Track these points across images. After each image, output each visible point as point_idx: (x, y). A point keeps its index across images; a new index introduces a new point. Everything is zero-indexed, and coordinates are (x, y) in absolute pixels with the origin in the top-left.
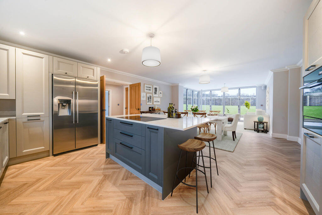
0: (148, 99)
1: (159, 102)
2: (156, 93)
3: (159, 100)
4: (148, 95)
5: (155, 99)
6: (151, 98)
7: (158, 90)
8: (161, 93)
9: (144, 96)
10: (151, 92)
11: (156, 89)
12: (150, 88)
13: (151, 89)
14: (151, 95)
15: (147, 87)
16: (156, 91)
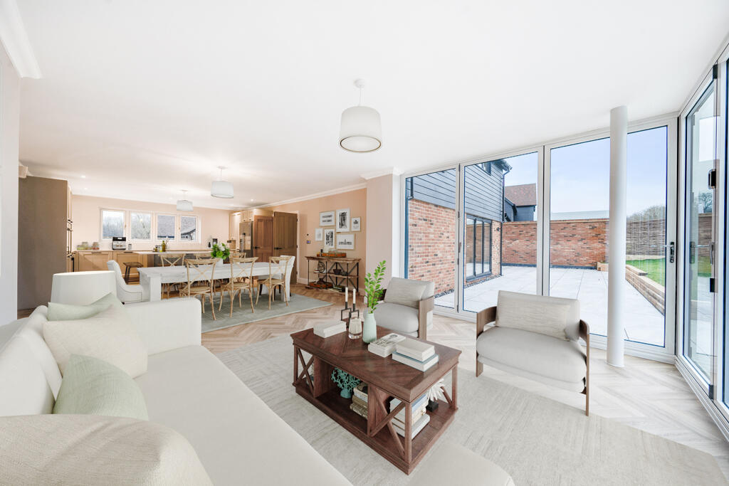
0: (328, 239)
1: (349, 243)
2: (342, 225)
3: (350, 238)
4: (327, 231)
5: (340, 238)
6: (332, 237)
7: (348, 217)
8: (356, 222)
9: (320, 235)
10: (332, 223)
11: (343, 216)
12: (330, 216)
13: (332, 218)
14: (333, 230)
15: (324, 217)
16: (344, 220)
